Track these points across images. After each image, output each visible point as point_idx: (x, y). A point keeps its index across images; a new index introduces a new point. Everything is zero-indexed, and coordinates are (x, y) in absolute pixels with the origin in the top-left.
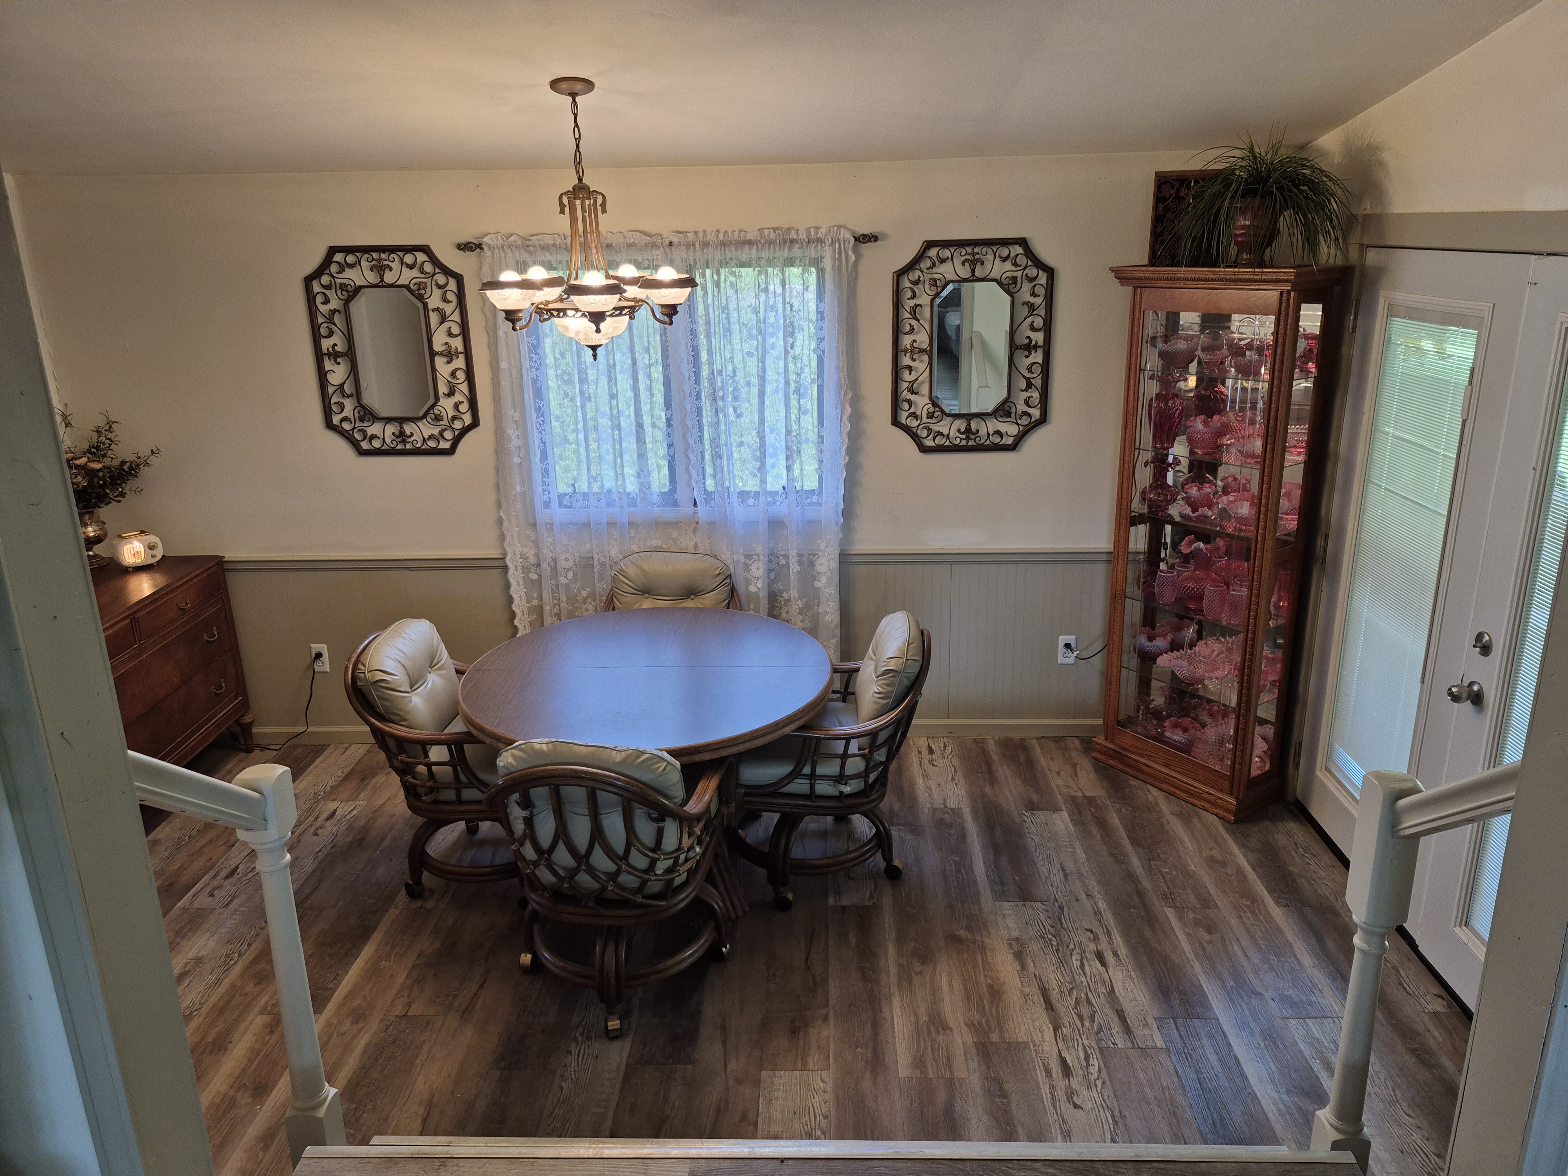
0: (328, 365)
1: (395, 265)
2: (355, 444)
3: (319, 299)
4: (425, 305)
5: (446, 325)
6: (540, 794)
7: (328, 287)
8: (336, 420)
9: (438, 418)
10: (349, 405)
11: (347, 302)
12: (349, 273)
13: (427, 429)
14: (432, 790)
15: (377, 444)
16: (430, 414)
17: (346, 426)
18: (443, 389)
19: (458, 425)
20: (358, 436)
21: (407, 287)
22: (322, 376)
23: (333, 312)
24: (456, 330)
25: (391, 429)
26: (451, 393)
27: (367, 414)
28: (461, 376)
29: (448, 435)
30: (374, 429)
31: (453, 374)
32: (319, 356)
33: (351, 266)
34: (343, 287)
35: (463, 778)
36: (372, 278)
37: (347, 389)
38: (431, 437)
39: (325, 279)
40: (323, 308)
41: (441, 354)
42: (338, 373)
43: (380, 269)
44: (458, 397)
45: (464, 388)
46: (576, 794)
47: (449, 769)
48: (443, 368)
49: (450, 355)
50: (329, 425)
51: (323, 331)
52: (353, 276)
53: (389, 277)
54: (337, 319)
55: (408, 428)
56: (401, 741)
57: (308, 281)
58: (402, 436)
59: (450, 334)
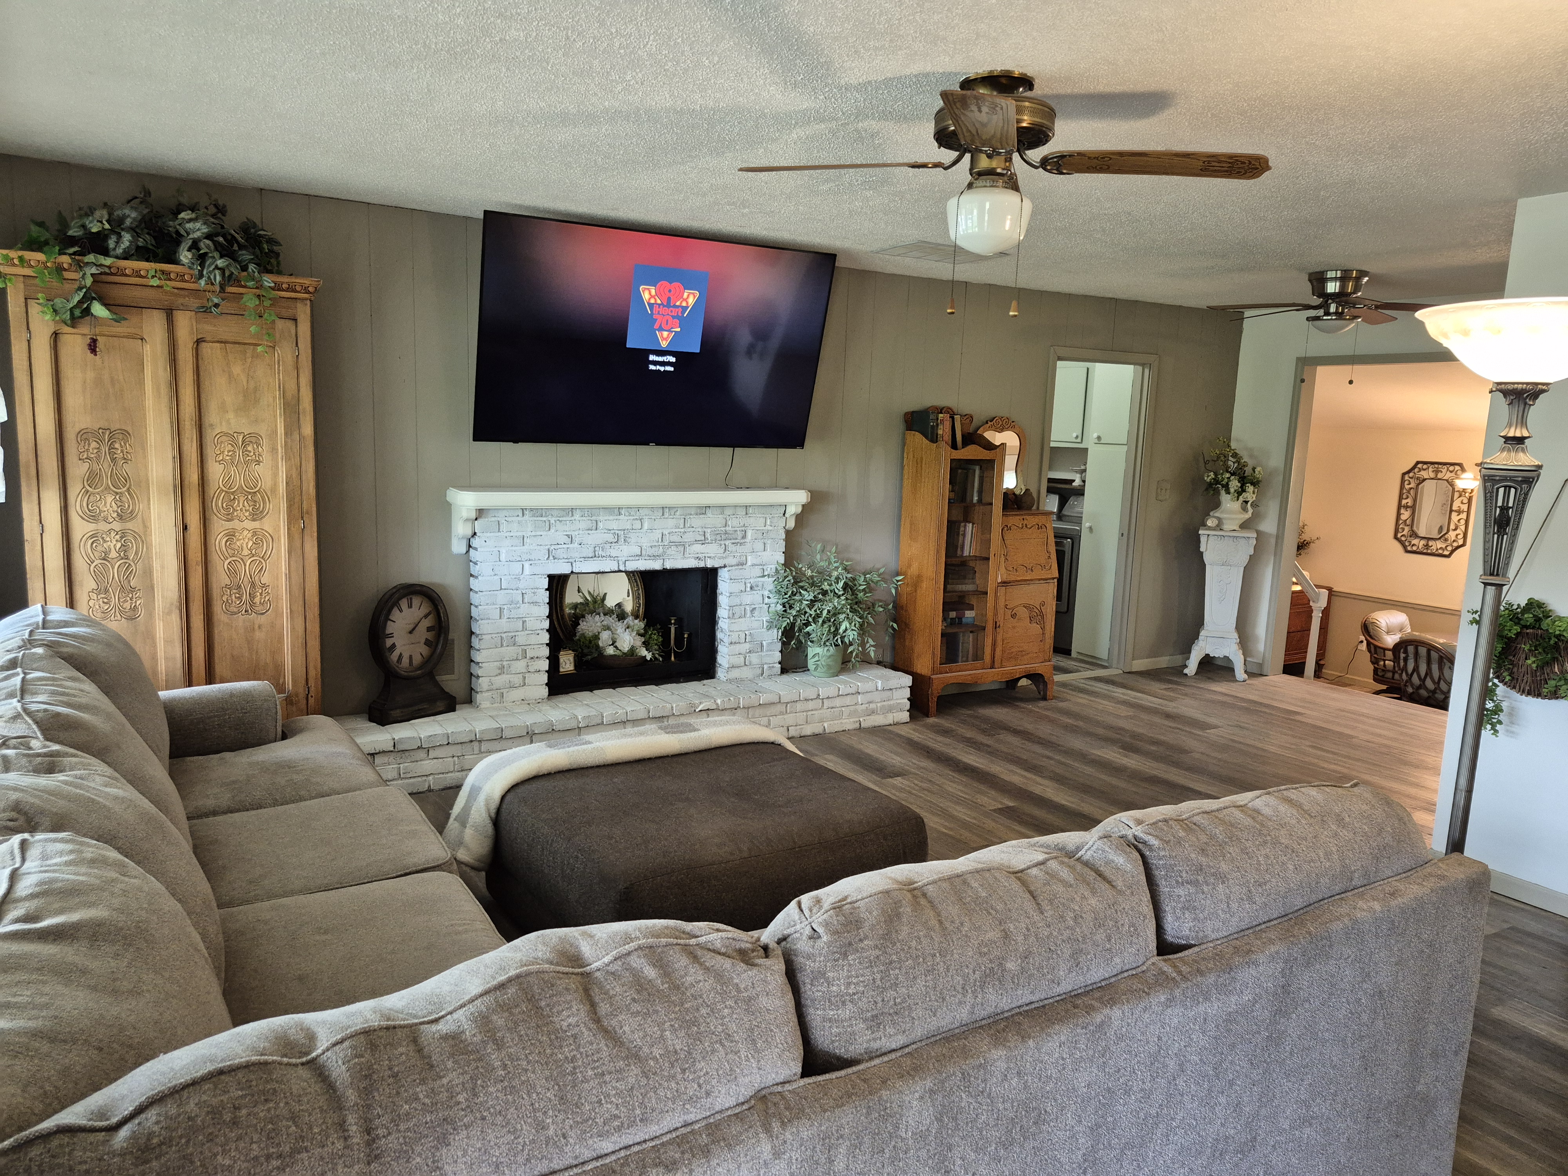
0: (1402, 511)
1: (1444, 471)
2: (1405, 547)
3: (1406, 482)
4: (1454, 489)
5: (1461, 499)
6: (1411, 649)
7: (1411, 478)
8: (1399, 535)
9: (1446, 540)
10: (1407, 529)
11: (1418, 485)
12: (1422, 473)
13: (1440, 544)
14: (1383, 670)
15: (1415, 548)
16: (1443, 537)
17: (1403, 539)
18: (1452, 527)
19: (1455, 544)
20: (1407, 544)
21: (1447, 480)
22: (1399, 514)
23: (1411, 489)
24: (1466, 501)
25: (1423, 542)
26: (1455, 529)
27: (1414, 535)
28: (1462, 522)
29: (1449, 548)
30: (1415, 541)
31: (1459, 520)
32: (1400, 506)
33: (1424, 470)
34: (1418, 478)
35: (1397, 669)
36: (1432, 475)
37: (1408, 522)
38: (1441, 548)
39: (1411, 474)
40: (1407, 487)
41: (1455, 511)
42: (1406, 515)
43: (1437, 472)
44: (1458, 531)
45: (1463, 528)
46: (1423, 651)
47: (1392, 663)
48: (1455, 517)
49: (1459, 512)
50: (1396, 538)
51: (1404, 496)
52: (1424, 474)
53: (1440, 476)
54: (1412, 492)
55: (1430, 543)
56: (1376, 647)
57: (1404, 474)
58: (1427, 546)
59: (1462, 503)
